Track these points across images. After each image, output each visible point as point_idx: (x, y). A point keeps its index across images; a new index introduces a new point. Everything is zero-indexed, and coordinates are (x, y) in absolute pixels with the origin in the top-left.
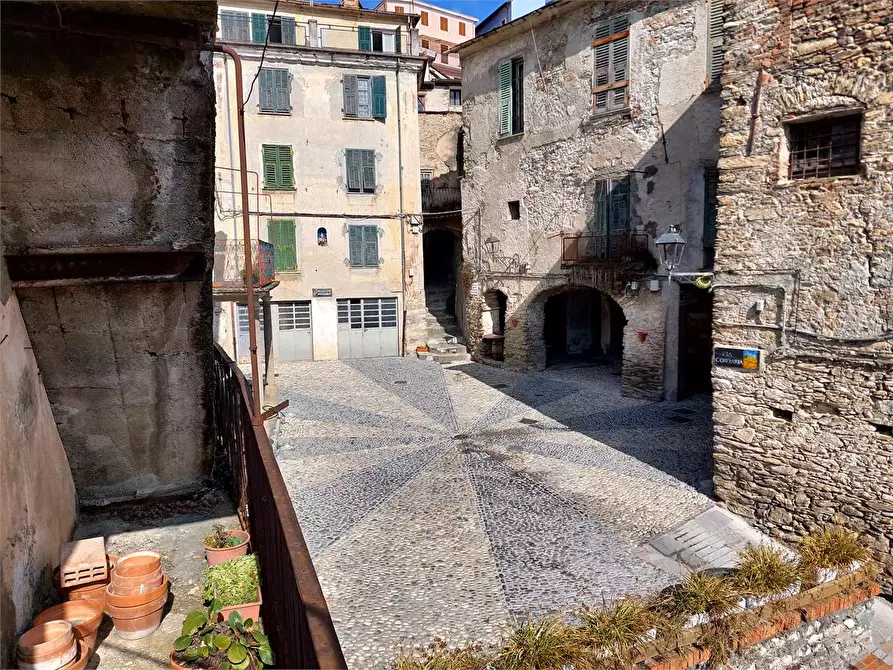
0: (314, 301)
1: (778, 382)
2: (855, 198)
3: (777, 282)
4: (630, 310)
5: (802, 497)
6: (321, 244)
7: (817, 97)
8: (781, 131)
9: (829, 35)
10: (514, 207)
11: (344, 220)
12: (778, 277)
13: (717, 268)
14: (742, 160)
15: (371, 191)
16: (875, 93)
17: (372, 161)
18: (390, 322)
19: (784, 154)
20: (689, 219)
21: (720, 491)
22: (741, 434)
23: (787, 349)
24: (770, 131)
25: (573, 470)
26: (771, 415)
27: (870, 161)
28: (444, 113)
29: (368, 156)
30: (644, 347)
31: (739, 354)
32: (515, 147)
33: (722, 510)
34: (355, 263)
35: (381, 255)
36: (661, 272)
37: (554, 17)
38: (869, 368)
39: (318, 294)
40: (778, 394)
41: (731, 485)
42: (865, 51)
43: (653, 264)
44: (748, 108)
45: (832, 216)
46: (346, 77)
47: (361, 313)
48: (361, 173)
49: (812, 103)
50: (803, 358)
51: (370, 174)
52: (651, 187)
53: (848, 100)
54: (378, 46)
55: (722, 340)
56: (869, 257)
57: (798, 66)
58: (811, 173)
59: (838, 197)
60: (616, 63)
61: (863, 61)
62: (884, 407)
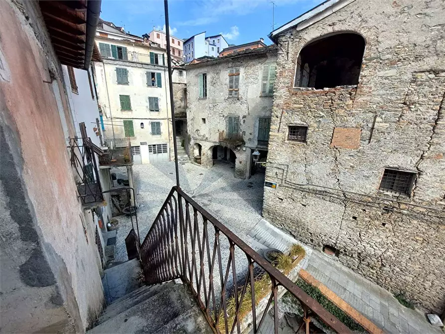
0: (141, 146)
1: (281, 192)
2: (304, 149)
3: (283, 167)
4: (237, 155)
5: (284, 218)
6: (142, 128)
7: (297, 121)
8: (287, 127)
9: (302, 104)
10: (204, 120)
11: (149, 120)
12: (283, 166)
13: (267, 161)
14: (276, 134)
15: (158, 111)
16: (312, 123)
17: (157, 101)
18: (165, 151)
19: (287, 134)
21: (263, 215)
22: (270, 203)
23: (284, 184)
24: (284, 127)
26: (278, 199)
27: (308, 141)
28: (179, 83)
29: (156, 99)
30: (241, 165)
31: (271, 184)
32: (204, 102)
33: (264, 220)
34: (153, 133)
35: (161, 131)
36: (246, 145)
38: (302, 191)
39: (142, 144)
40: (280, 195)
41: (267, 214)
42: (310, 111)
43: (244, 143)
44: (279, 119)
45: (298, 153)
46: (147, 72)
47: (156, 149)
48: (154, 105)
49: (295, 122)
50: (287, 187)
51: (157, 105)
52: (244, 121)
53: (305, 123)
54: (157, 62)
55: (267, 180)
56: (305, 165)
57: (293, 111)
58: (293, 140)
59: (300, 148)
60: (235, 83)
61: (309, 113)
62: (304, 200)
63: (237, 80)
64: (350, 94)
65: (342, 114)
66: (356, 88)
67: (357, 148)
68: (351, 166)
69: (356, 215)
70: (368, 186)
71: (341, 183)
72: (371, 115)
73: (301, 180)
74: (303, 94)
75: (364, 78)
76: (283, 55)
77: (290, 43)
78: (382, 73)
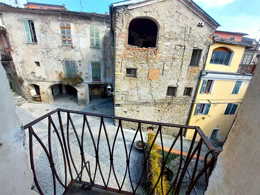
1: (125, 108)
2: (136, 82)
3: (125, 93)
4: (78, 89)
9: (133, 55)
10: (37, 63)
12: (125, 92)
13: (115, 91)
14: (119, 73)
16: (139, 67)
19: (126, 73)
21: (116, 125)
23: (127, 103)
24: (124, 69)
26: (124, 112)
27: (138, 77)
30: (82, 96)
31: (119, 104)
32: (35, 47)
36: (84, 82)
38: (137, 104)
40: (125, 110)
43: (82, 80)
44: (120, 64)
45: (133, 84)
49: (130, 66)
50: (129, 104)
52: (80, 65)
53: (135, 67)
55: (116, 103)
56: (137, 90)
57: (128, 59)
58: (129, 76)
59: (134, 81)
60: (67, 34)
61: (137, 61)
62: (138, 109)
63: (69, 33)
64: (154, 52)
65: (152, 62)
66: (157, 49)
67: (158, 79)
68: (157, 88)
69: (159, 109)
70: (163, 95)
71: (153, 96)
72: (162, 63)
73: (135, 99)
74: (133, 50)
75: (159, 45)
76: (120, 22)
78: (166, 44)
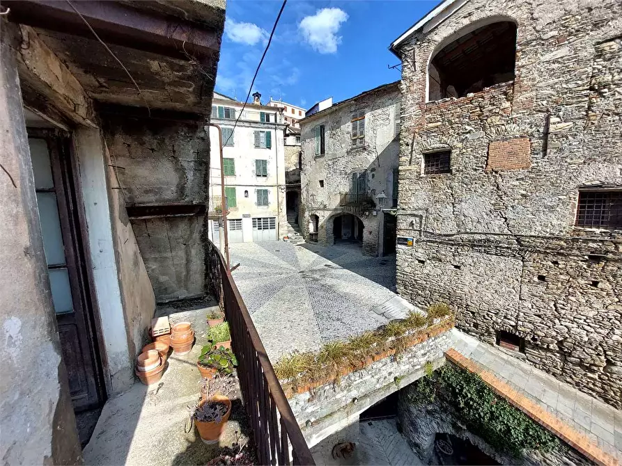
0: (244, 219)
1: (420, 250)
2: (448, 182)
3: (420, 213)
4: (366, 223)
5: (428, 292)
6: (246, 196)
7: (435, 144)
8: (422, 156)
9: (439, 121)
10: (322, 182)
11: (255, 187)
12: (420, 211)
13: (398, 207)
14: (408, 167)
15: (266, 176)
16: (455, 143)
17: (266, 164)
18: (273, 227)
19: (423, 165)
20: (387, 188)
21: (398, 290)
22: (406, 269)
23: (423, 238)
24: (418, 156)
25: (344, 283)
26: (417, 262)
27: (454, 168)
28: (294, 146)
29: (264, 162)
30: (371, 237)
31: (406, 240)
32: (322, 159)
33: (399, 297)
34: (259, 204)
35: (269, 201)
36: (377, 208)
37: (336, 110)
38: (452, 245)
39: (245, 216)
40: (419, 255)
41: (402, 288)
42: (452, 127)
43: (374, 205)
44: (410, 147)
45: (440, 188)
46: (255, 131)
47: (262, 223)
48: (261, 168)
49: (433, 146)
50: (429, 241)
51: (265, 170)
52: (373, 176)
53: (446, 146)
54: (268, 120)
55: (400, 234)
56: (453, 204)
57: (428, 132)
58: (432, 172)
59: (442, 182)
60: (360, 128)
61: (451, 131)
62: (457, 259)
63: (362, 125)
64: (505, 94)
65: (498, 123)
66: (513, 84)
67: (527, 167)
68: (522, 195)
69: (543, 272)
70: (555, 222)
71: (511, 223)
72: (542, 115)
73: (450, 227)
74: (439, 108)
75: (522, 69)
77: (417, 50)
78: (548, 57)
